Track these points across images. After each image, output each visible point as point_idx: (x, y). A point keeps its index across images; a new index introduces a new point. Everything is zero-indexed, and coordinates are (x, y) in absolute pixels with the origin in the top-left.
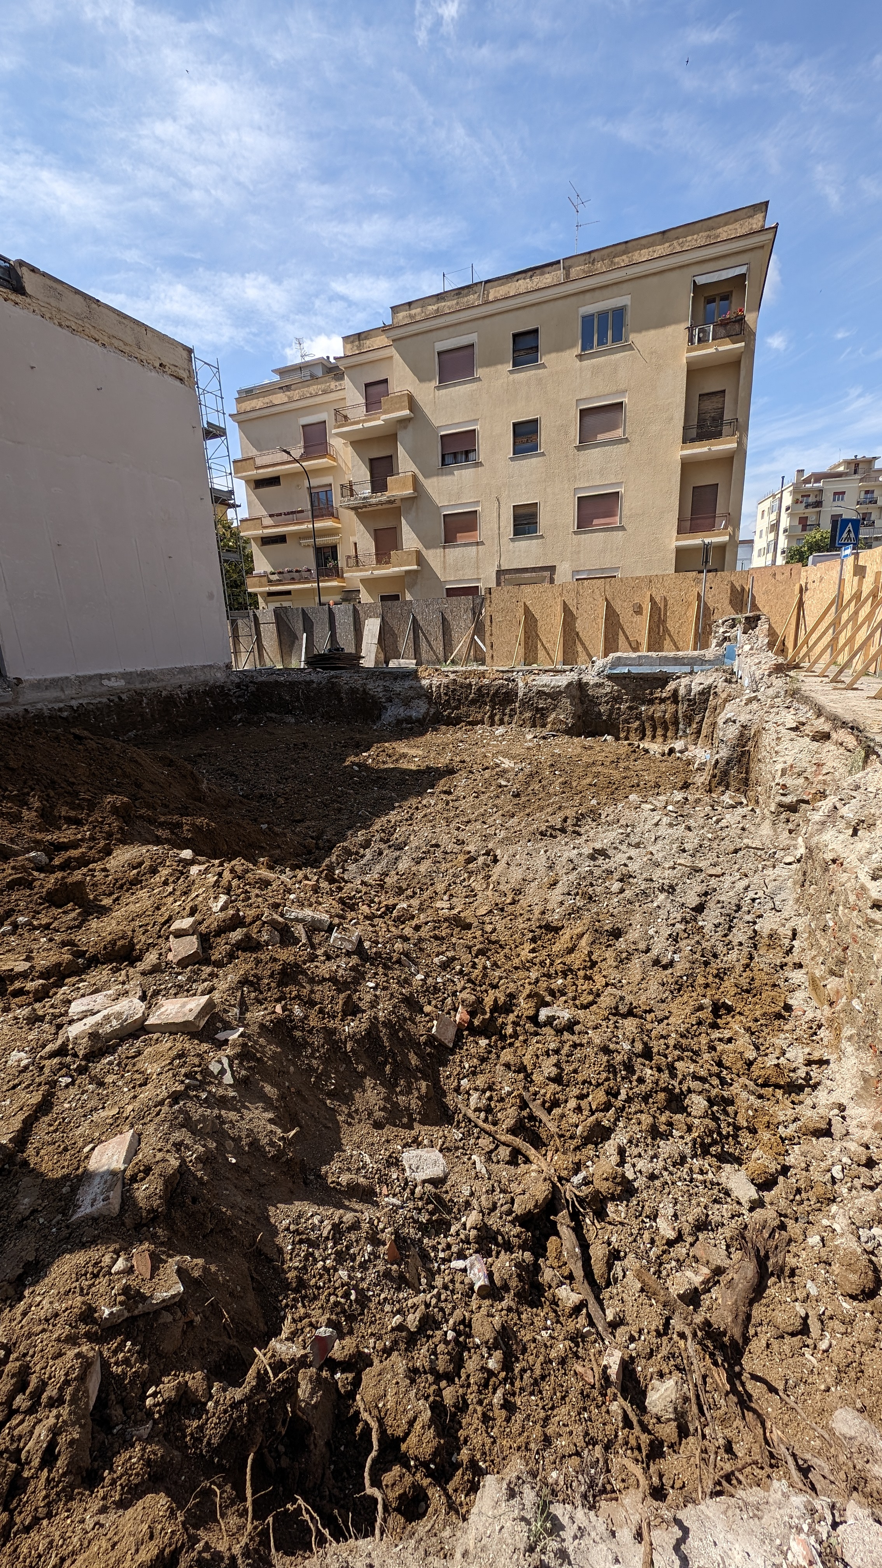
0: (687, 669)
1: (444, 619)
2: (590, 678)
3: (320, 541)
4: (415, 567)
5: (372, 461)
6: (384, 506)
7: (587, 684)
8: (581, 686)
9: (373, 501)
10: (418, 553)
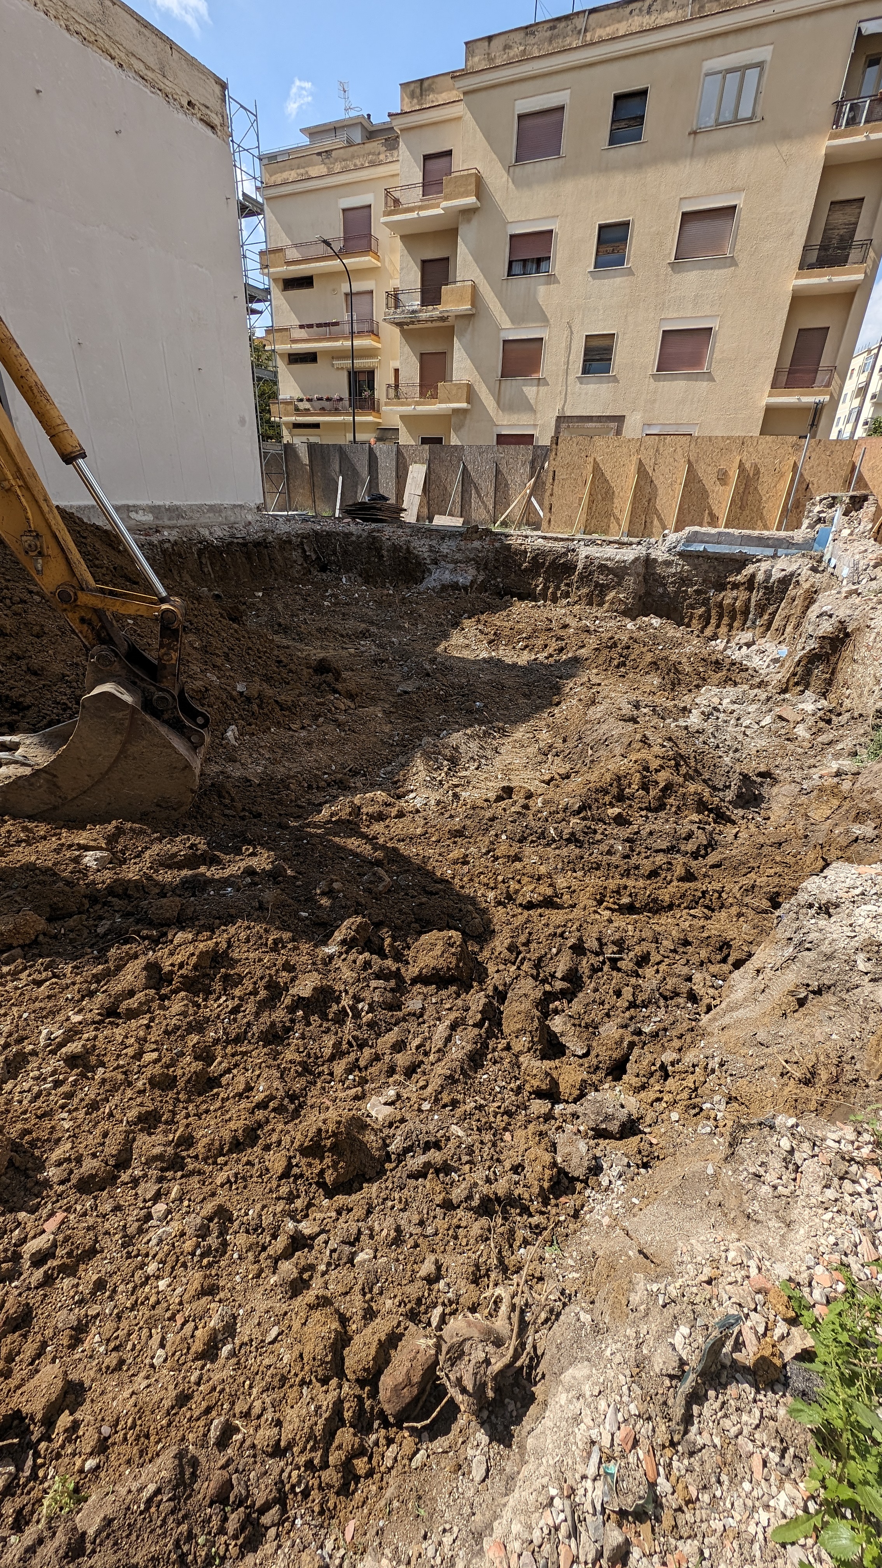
0: (770, 552)
1: (498, 472)
2: (660, 554)
3: (360, 363)
4: (464, 405)
5: (424, 262)
6: (435, 324)
7: (655, 560)
8: (648, 562)
9: (423, 315)
10: (470, 387)
